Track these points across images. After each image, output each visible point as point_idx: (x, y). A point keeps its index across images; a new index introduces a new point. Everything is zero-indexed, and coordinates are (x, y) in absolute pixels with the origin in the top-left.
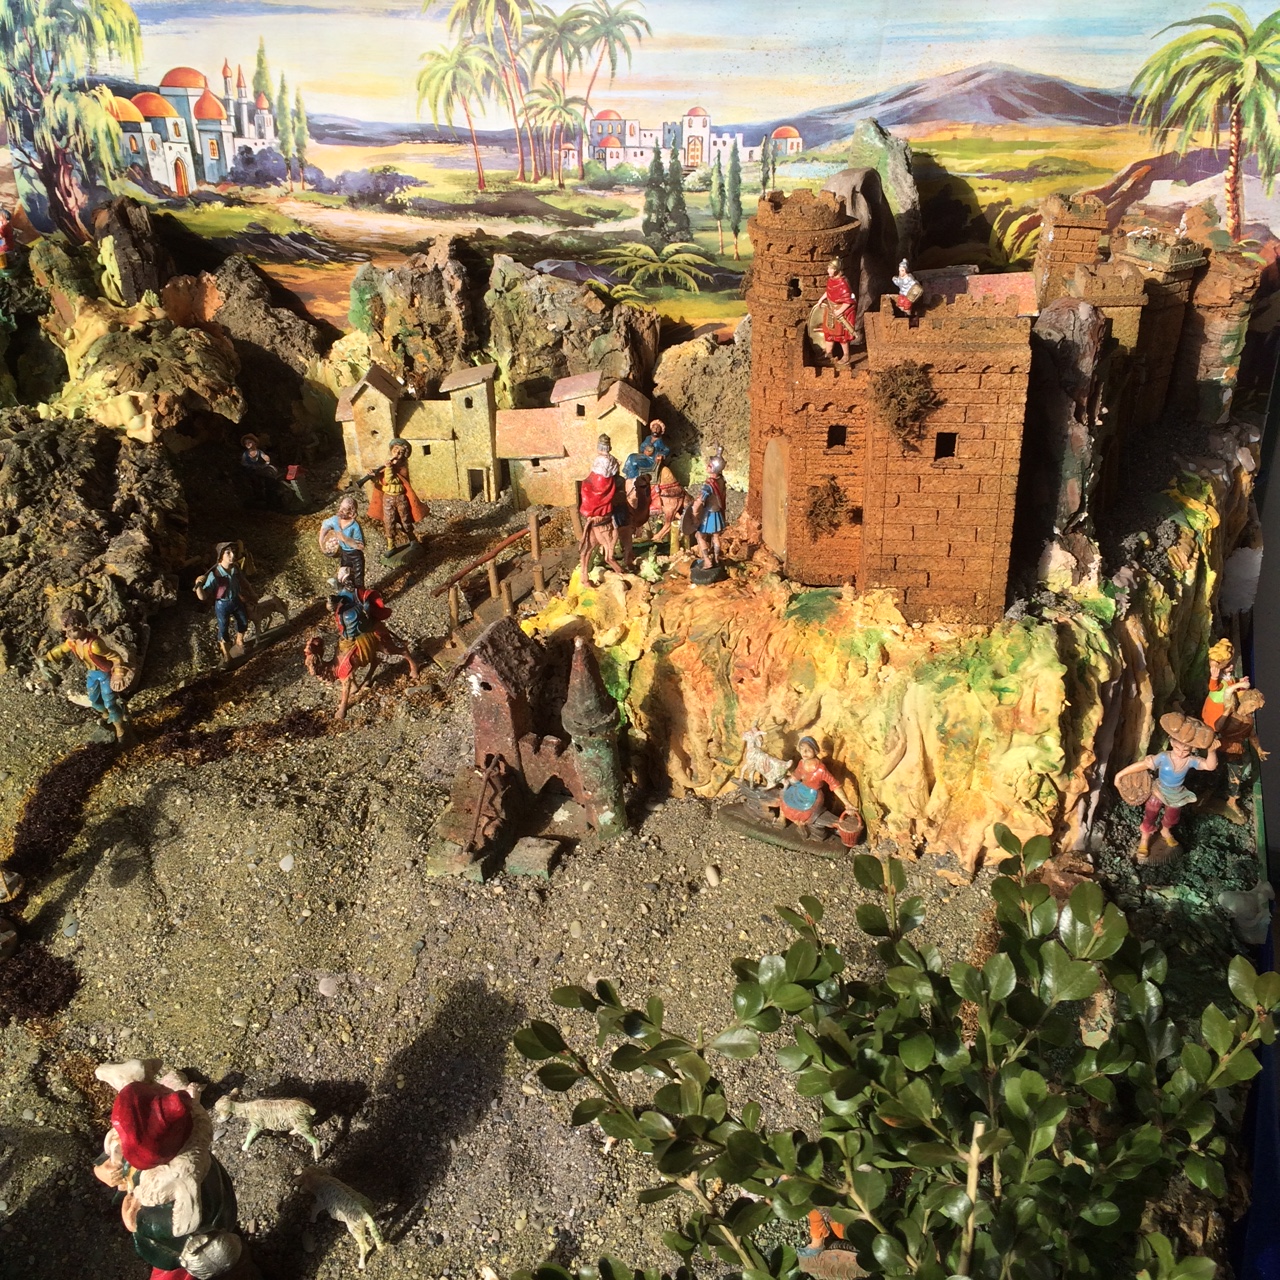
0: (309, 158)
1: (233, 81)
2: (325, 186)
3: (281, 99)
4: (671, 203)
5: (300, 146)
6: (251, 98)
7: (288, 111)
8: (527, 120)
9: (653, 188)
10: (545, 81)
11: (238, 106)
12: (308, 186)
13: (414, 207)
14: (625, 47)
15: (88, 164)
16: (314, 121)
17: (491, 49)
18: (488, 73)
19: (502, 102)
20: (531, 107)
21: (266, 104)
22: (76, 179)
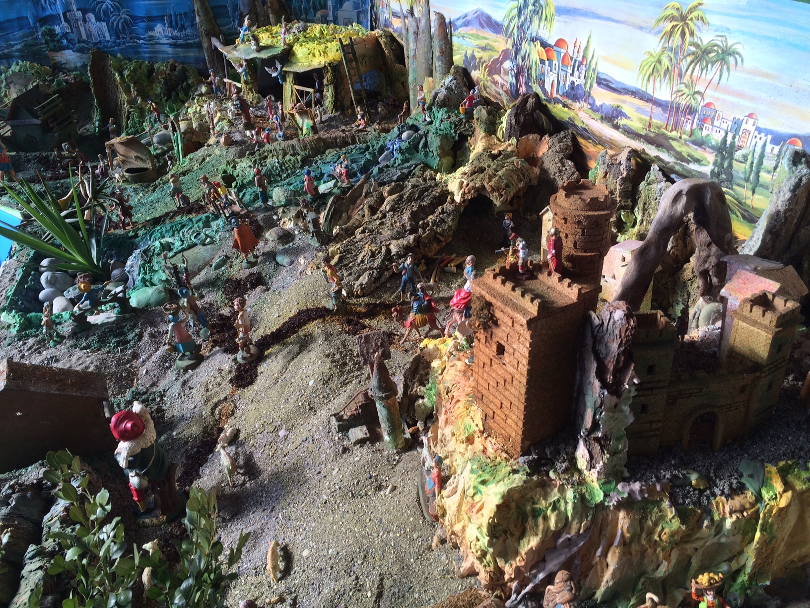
0: (593, 94)
1: (577, 49)
2: (595, 108)
3: (590, 62)
4: (726, 164)
5: (591, 86)
6: (580, 59)
7: (592, 68)
8: (676, 98)
9: (719, 152)
10: (689, 79)
11: (575, 61)
12: (589, 107)
13: (623, 129)
14: (728, 69)
15: (528, 75)
16: (599, 75)
17: (672, 55)
18: (668, 68)
19: (669, 85)
20: (679, 91)
21: (585, 63)
22: (524, 81)
